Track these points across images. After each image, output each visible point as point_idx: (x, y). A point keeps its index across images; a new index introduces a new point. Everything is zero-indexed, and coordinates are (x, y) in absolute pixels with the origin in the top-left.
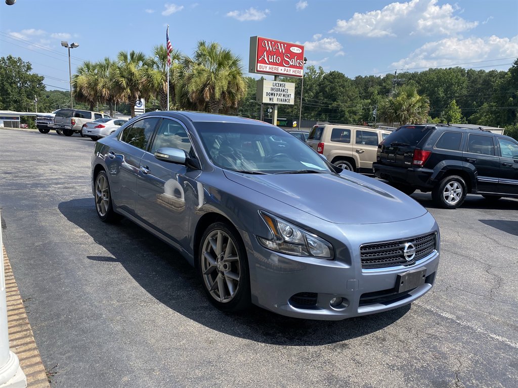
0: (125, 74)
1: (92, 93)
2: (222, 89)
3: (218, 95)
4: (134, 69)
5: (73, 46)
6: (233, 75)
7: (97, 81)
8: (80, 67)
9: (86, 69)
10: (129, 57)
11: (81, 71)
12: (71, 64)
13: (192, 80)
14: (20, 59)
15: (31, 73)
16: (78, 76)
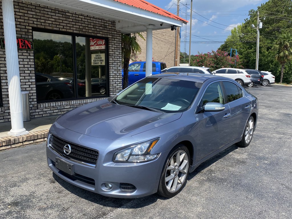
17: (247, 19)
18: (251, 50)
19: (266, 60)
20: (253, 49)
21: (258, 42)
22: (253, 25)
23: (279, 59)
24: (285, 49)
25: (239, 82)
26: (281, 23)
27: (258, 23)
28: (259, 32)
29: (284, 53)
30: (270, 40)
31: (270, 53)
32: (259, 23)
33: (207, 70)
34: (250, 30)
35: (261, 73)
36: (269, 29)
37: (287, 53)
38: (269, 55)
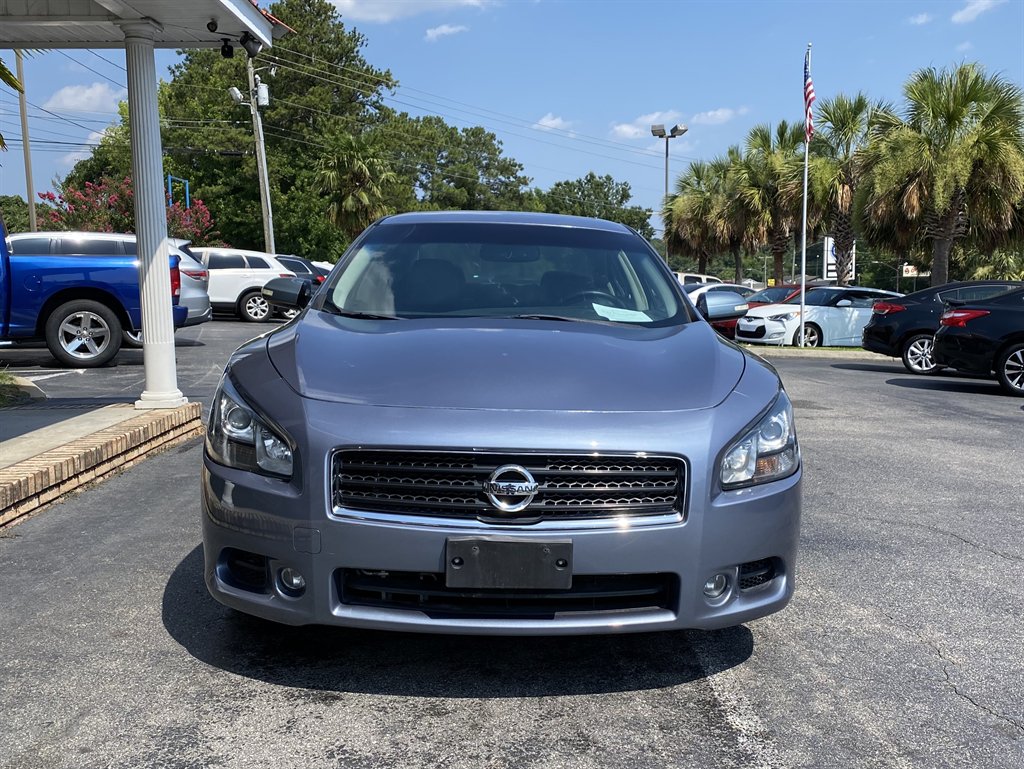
0: (762, 178)
1: (697, 232)
2: (953, 184)
3: (941, 201)
4: (779, 161)
5: (675, 132)
6: (988, 143)
7: (710, 203)
8: (682, 176)
9: (694, 180)
10: (774, 137)
11: (684, 185)
12: (669, 172)
13: (875, 170)
14: (609, 178)
15: (628, 205)
16: (676, 197)
17: (176, 67)
18: (214, 189)
19: (285, 226)
20: (220, 182)
21: (260, 154)
22: (235, 89)
23: (343, 218)
24: (356, 186)
25: (259, 301)
26: (312, 94)
27: (252, 85)
28: (259, 119)
29: (358, 201)
30: (287, 153)
31: (293, 199)
32: (256, 86)
33: (180, 248)
34: (199, 110)
35: (313, 268)
36: (277, 114)
37: (366, 200)
38: (292, 207)
